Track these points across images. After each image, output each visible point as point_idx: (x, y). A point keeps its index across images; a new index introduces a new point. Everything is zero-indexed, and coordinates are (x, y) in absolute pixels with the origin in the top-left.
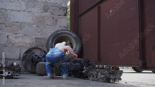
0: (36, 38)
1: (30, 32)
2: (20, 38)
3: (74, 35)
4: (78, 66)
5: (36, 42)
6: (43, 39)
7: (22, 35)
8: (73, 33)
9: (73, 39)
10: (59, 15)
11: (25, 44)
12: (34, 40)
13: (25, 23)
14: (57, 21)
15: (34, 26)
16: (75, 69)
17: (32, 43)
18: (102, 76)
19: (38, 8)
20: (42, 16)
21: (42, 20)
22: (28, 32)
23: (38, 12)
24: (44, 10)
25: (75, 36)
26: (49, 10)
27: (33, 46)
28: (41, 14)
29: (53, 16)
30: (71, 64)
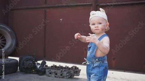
3: (8, 29)
4: (31, 64)
8: (8, 28)
9: (8, 33)
16: (29, 67)
18: (67, 74)
25: (10, 31)
30: (23, 62)
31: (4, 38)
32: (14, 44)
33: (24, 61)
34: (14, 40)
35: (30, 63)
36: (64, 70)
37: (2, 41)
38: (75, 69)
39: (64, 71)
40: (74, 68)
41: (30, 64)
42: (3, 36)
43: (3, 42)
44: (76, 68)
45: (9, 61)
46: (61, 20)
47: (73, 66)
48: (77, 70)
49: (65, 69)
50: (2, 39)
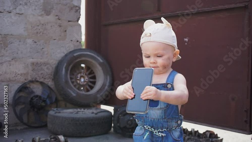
0: (33, 64)
1: (22, 53)
2: (5, 65)
4: (131, 121)
5: (33, 70)
6: (46, 64)
7: (8, 59)
8: (98, 56)
9: (98, 66)
10: (69, 21)
11: (14, 75)
12: (30, 68)
13: (11, 36)
14: (66, 31)
15: (29, 41)
17: (27, 73)
19: (34, 8)
20: (42, 22)
21: (41, 30)
22: (19, 52)
23: (34, 15)
24: (44, 12)
25: (101, 61)
26: (54, 11)
27: (30, 78)
28: (40, 18)
29: (59, 21)
30: (118, 117)
31: (94, 73)
32: (108, 84)
33: (119, 114)
34: (108, 77)
35: (129, 120)
36: (187, 137)
37: (91, 78)
38: (210, 137)
39: (188, 139)
40: (208, 136)
41: (129, 122)
42: (92, 70)
43: (91, 80)
44: (212, 135)
45: (96, 114)
46: (185, 39)
47: (207, 131)
48: (214, 139)
49: (190, 136)
50: (90, 76)
